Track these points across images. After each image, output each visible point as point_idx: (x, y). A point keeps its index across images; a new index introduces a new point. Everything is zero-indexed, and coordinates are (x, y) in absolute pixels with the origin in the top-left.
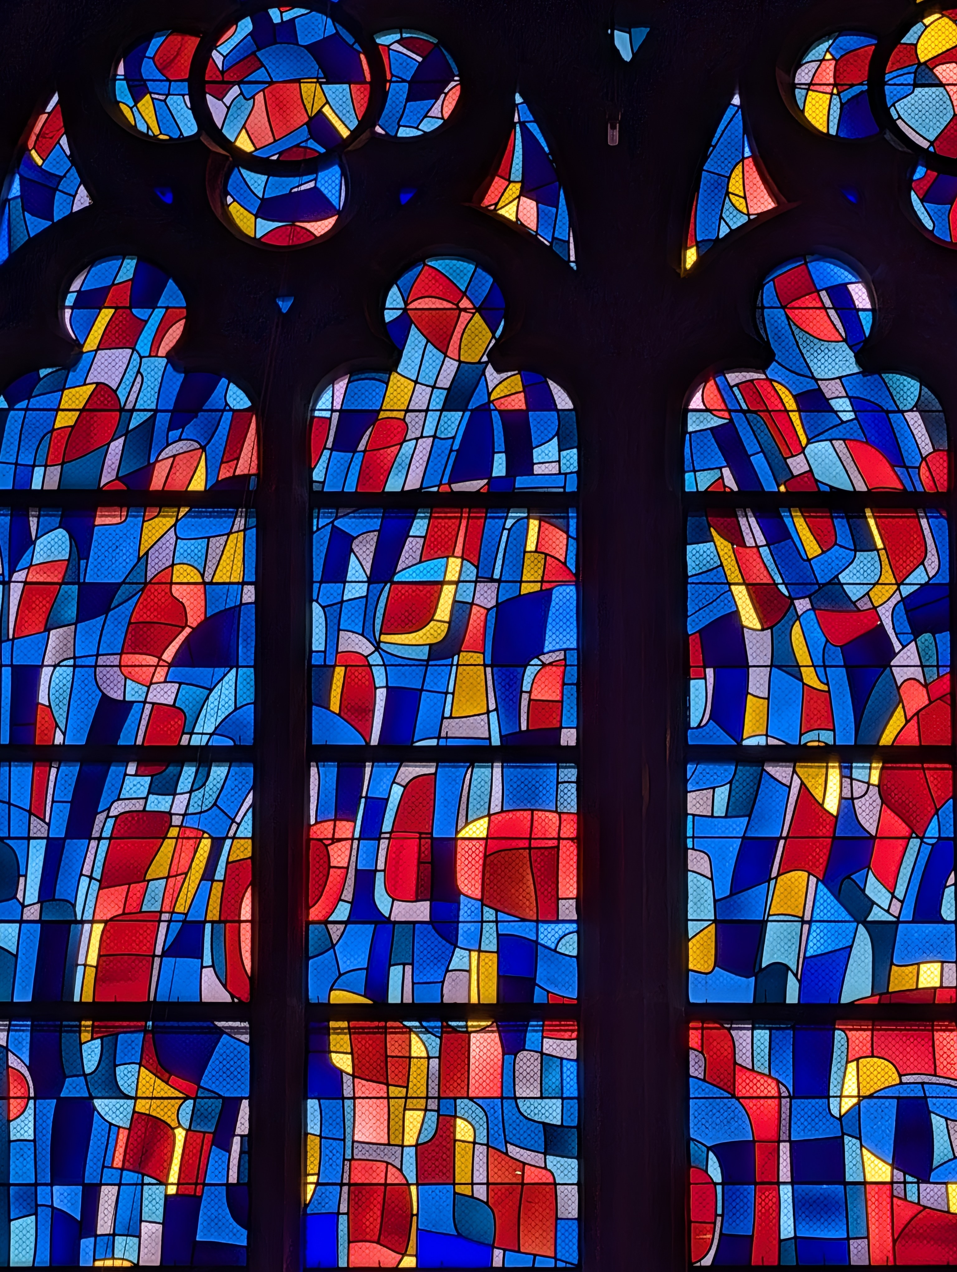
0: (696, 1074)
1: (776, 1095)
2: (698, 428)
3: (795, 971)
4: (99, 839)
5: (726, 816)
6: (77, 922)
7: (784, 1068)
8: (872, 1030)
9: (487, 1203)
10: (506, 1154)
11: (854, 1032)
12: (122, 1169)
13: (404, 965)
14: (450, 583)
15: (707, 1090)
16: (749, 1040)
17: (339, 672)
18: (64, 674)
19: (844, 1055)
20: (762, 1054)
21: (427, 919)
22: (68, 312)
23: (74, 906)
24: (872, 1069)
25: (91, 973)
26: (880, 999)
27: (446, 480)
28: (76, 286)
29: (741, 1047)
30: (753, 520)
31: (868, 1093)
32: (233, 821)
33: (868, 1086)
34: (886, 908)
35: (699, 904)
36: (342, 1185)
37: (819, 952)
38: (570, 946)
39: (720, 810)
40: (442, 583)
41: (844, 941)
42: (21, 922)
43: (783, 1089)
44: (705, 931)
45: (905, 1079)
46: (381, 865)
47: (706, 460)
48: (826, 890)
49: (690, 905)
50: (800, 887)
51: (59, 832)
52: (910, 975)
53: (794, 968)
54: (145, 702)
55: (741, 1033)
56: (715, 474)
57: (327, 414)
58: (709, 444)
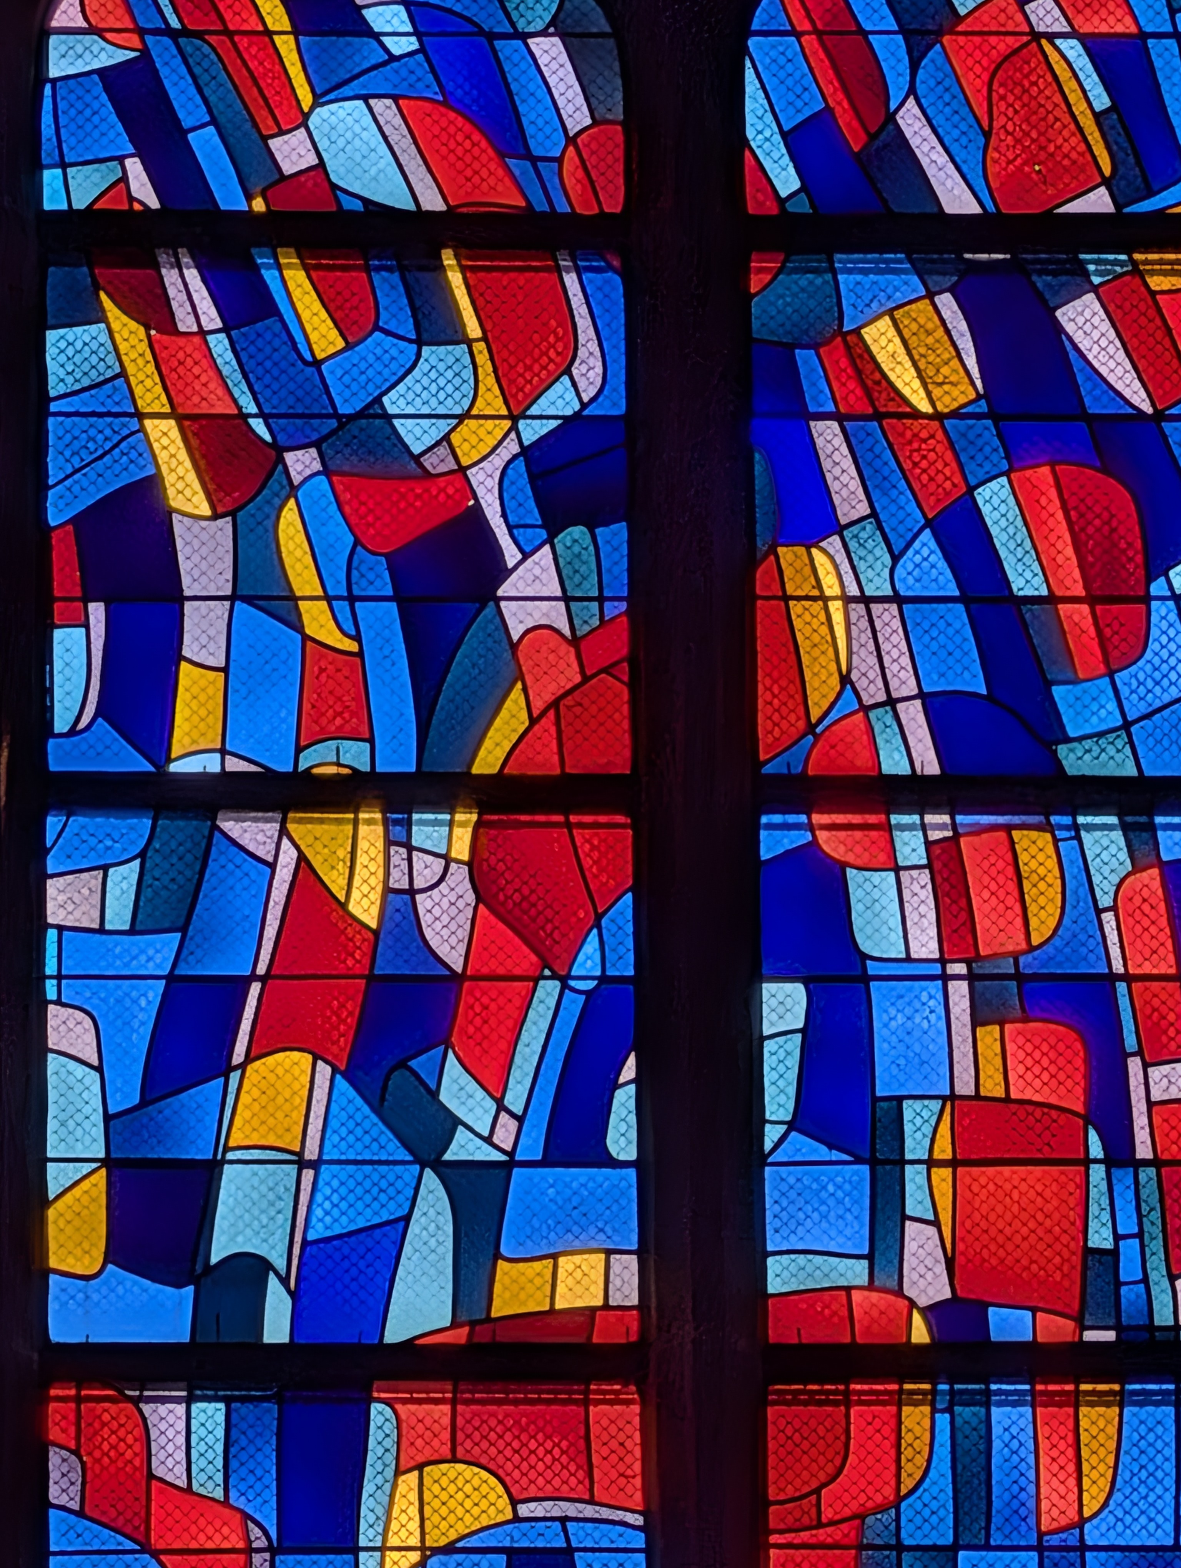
0: (63, 1500)
1: (241, 1545)
2: (72, 71)
3: (283, 1273)
5: (132, 931)
7: (258, 1486)
8: (454, 1402)
11: (413, 1407)
15: (87, 1536)
16: (181, 1425)
19: (390, 1458)
20: (210, 1455)
24: (452, 1489)
26: (470, 1335)
29: (163, 1440)
30: (192, 275)
31: (443, 1542)
33: (444, 1525)
34: (486, 1133)
35: (71, 1124)
37: (337, 1230)
39: (119, 917)
41: (392, 1205)
43: (256, 1532)
44: (85, 1185)
45: (524, 1510)
47: (88, 141)
48: (352, 1093)
49: (52, 1125)
50: (296, 1086)
52: (538, 1281)
53: (280, 1264)
55: (163, 1409)
56: (110, 172)
58: (96, 105)
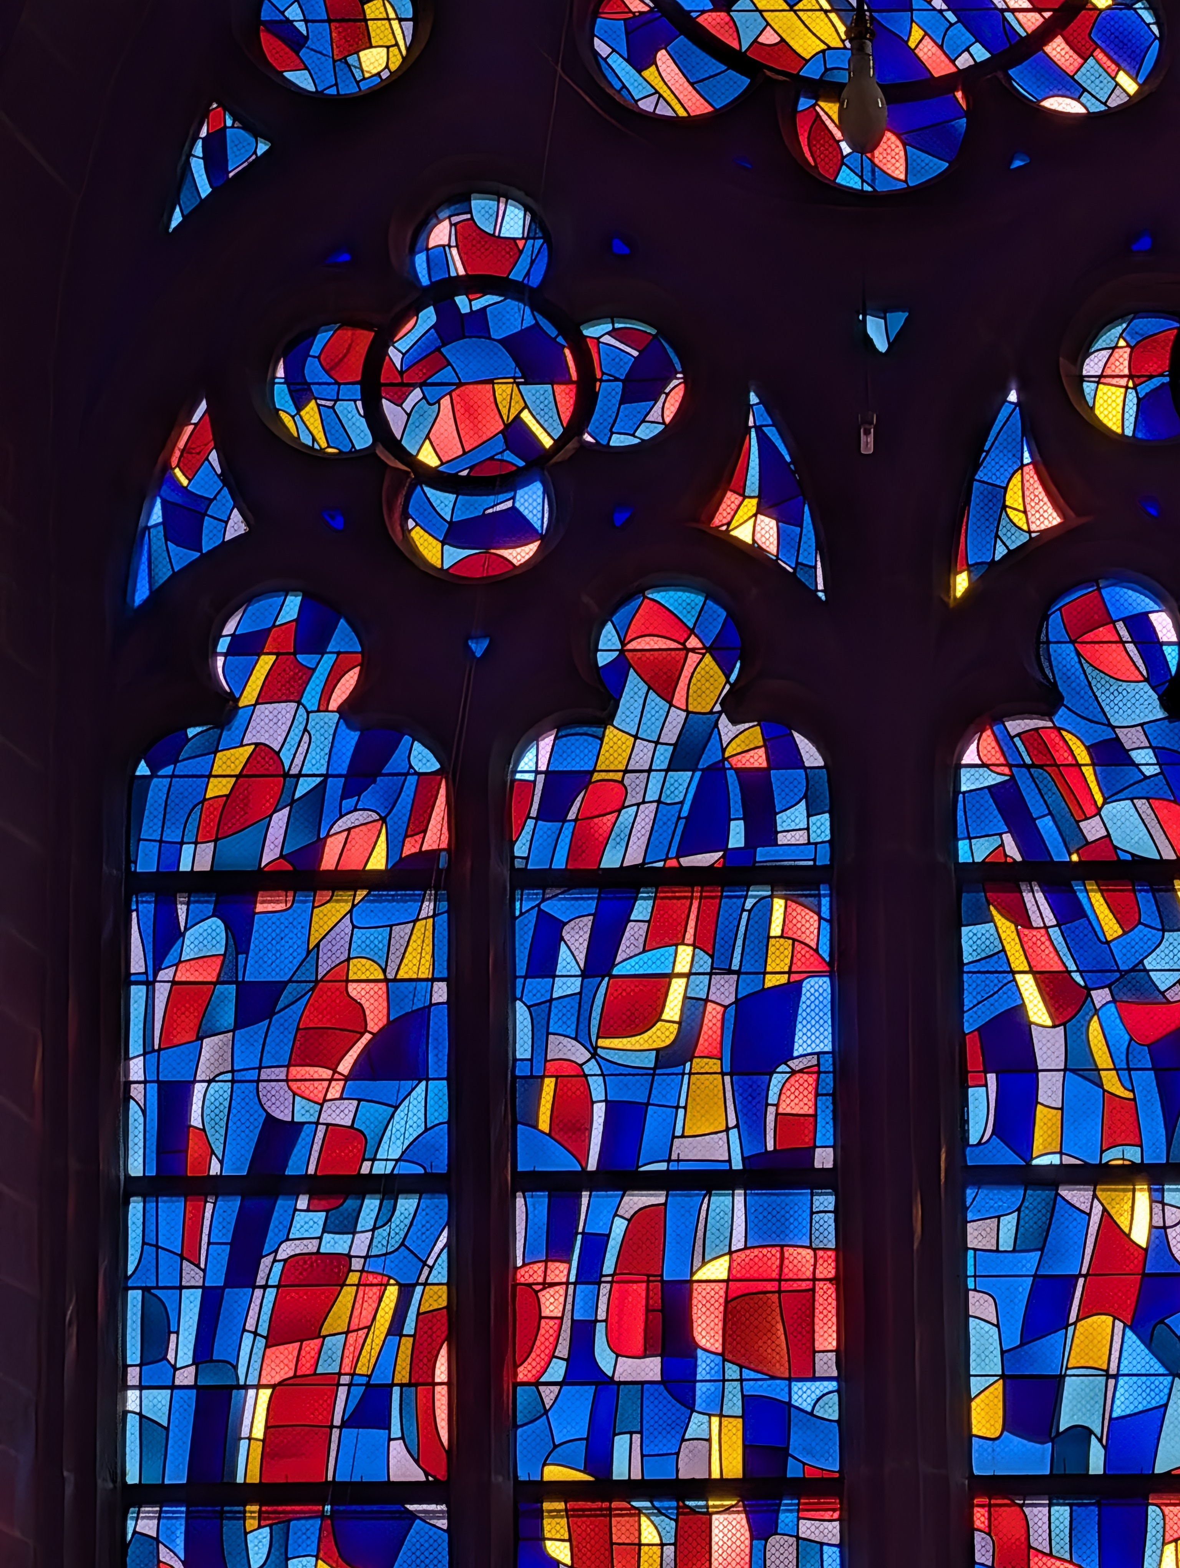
0: (983, 1560)
2: (973, 787)
3: (1099, 1435)
4: (265, 1287)
5: (1014, 1251)
6: (239, 1387)
7: (1088, 1552)
11: (1171, 1508)
13: (631, 1433)
14: (680, 975)
16: (1046, 1519)
17: (549, 1085)
18: (221, 1090)
19: (1159, 1536)
20: (1062, 1535)
21: (658, 1378)
22: (220, 661)
23: (235, 1368)
25: (257, 1449)
27: (673, 853)
28: (230, 628)
29: (1036, 1528)
30: (1040, 896)
32: (425, 1264)
35: (983, 1355)
37: (1128, 1412)
38: (831, 1410)
39: (1006, 1243)
40: (670, 976)
41: (1157, 1398)
42: (173, 1387)
44: (991, 1389)
46: (602, 1315)
47: (982, 825)
48: (1134, 1337)
49: (972, 1357)
50: (1104, 1334)
51: (217, 1279)
53: (1098, 1431)
54: (317, 1123)
55: (1036, 1510)
56: (995, 842)
57: (530, 777)
58: (986, 805)
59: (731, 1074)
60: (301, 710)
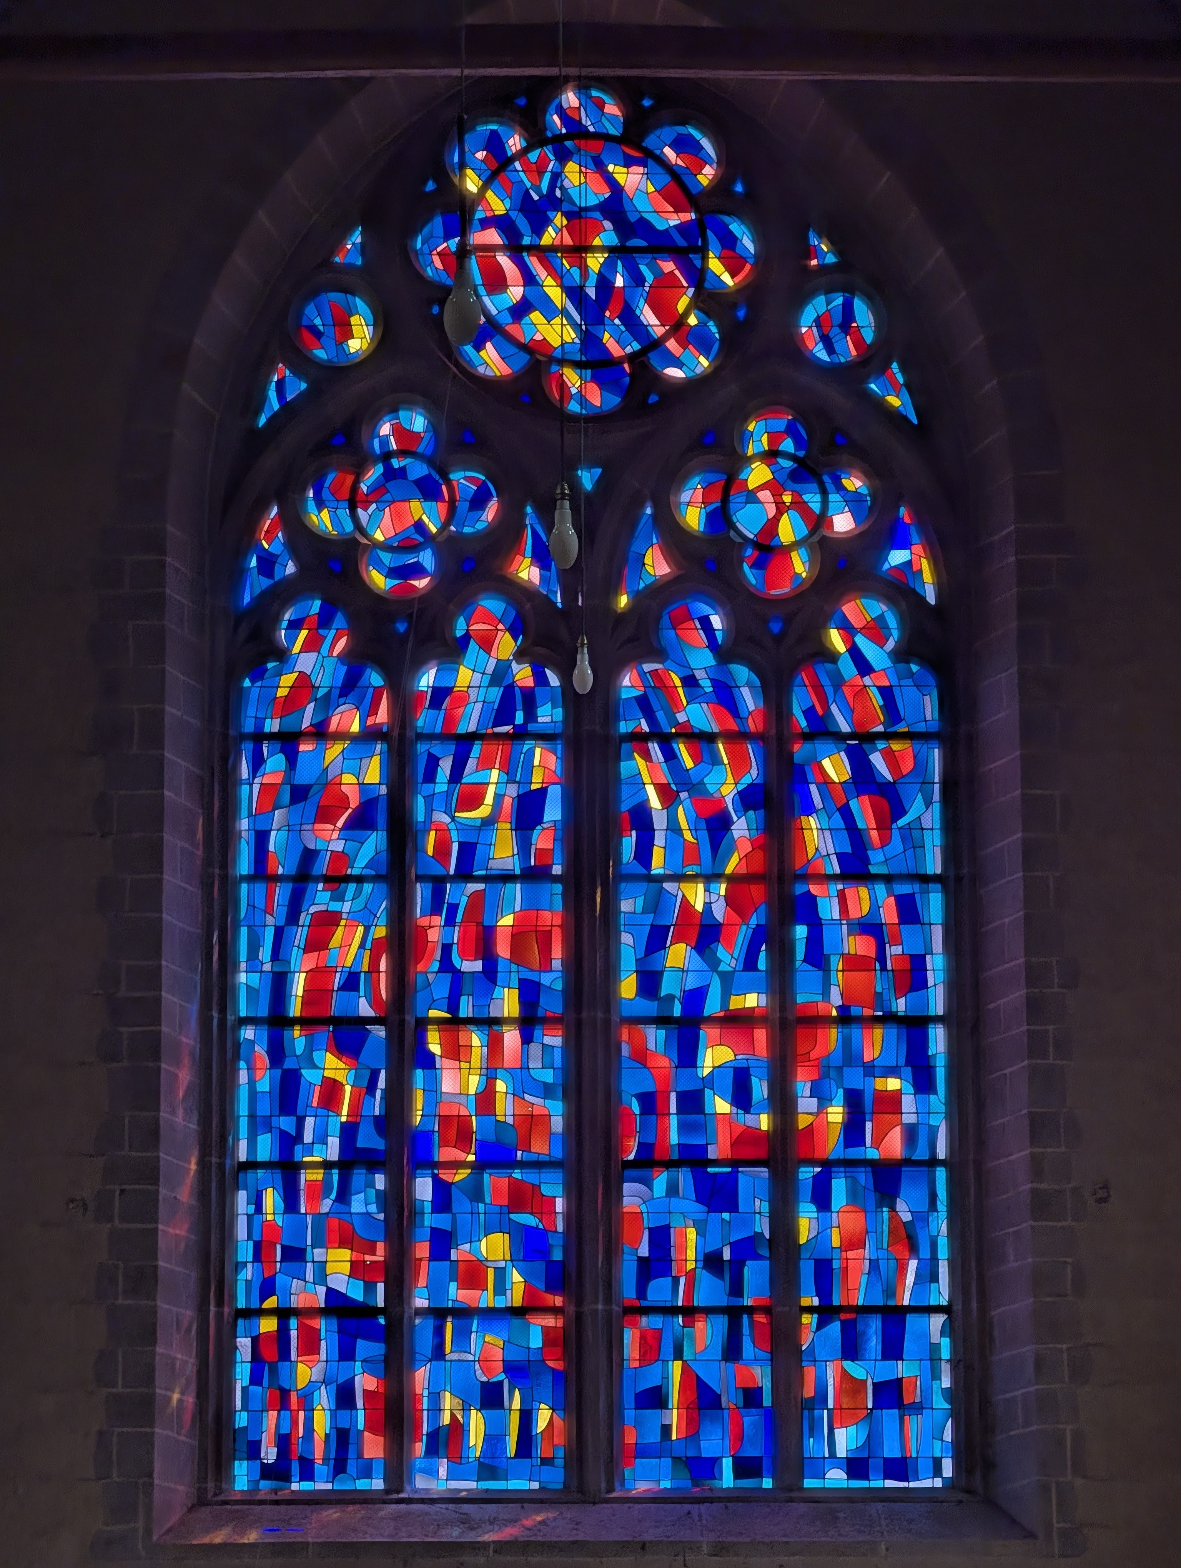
0: (625, 1055)
1: (668, 1066)
2: (627, 697)
3: (678, 999)
4: (303, 926)
5: (642, 913)
6: (291, 972)
7: (673, 1052)
8: (721, 1030)
9: (513, 1126)
10: (523, 1099)
11: (711, 1031)
12: (317, 1108)
13: (468, 995)
14: (492, 783)
15: (631, 1063)
16: (654, 1034)
17: (433, 833)
18: (284, 834)
19: (705, 1043)
20: (661, 1042)
21: (481, 970)
22: (283, 632)
23: (289, 963)
24: (720, 1052)
25: (299, 1000)
26: (724, 1013)
27: (490, 726)
28: (287, 616)
29: (649, 1038)
30: (656, 745)
31: (718, 1065)
32: (375, 916)
33: (718, 1061)
34: (728, 964)
35: (627, 960)
36: (435, 1116)
37: (692, 988)
38: (559, 986)
39: (639, 909)
40: (488, 784)
41: (706, 982)
42: (261, 972)
43: (672, 1063)
44: (631, 977)
45: (738, 1057)
46: (455, 941)
47: (631, 714)
48: (696, 954)
49: (622, 962)
50: (682, 952)
51: (281, 923)
52: (741, 1000)
53: (678, 996)
54: (327, 850)
55: (649, 1031)
56: (637, 723)
57: (425, 689)
58: (633, 705)
59: (515, 830)
60: (320, 657)
